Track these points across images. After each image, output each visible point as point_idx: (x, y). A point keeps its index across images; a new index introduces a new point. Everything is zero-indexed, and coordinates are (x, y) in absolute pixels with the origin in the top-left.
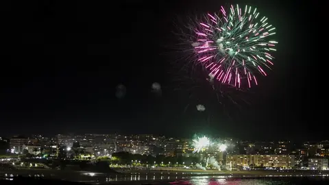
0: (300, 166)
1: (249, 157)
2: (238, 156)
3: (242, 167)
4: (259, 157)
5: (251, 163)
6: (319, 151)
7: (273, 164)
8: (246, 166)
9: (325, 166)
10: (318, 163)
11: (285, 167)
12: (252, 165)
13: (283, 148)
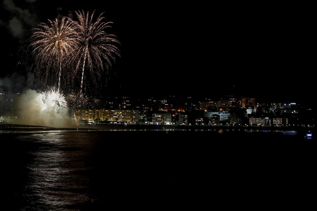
0: (143, 121)
1: (94, 112)
2: (83, 111)
3: (86, 122)
4: (104, 112)
5: (96, 118)
6: (163, 106)
7: (117, 119)
8: (91, 121)
9: (169, 121)
10: (162, 118)
11: (129, 122)
12: (96, 119)
13: (127, 103)
